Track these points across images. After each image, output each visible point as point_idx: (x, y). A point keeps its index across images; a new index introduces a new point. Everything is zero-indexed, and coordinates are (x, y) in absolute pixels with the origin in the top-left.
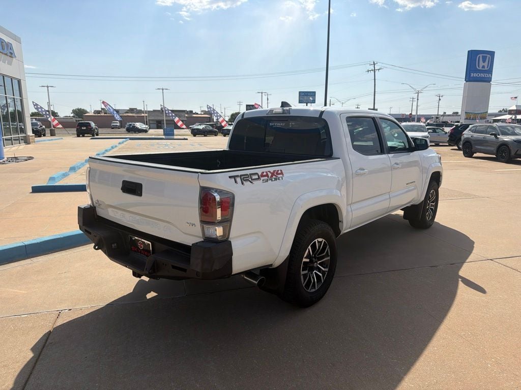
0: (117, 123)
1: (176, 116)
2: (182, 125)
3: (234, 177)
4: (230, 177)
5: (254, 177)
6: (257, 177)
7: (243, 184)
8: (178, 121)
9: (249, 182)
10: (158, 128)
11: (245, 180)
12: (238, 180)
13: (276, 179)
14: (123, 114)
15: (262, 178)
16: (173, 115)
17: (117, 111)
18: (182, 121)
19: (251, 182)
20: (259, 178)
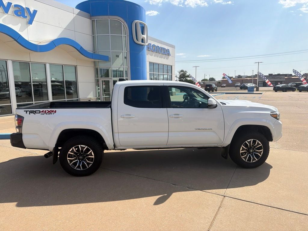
0: (239, 84)
1: (267, 79)
2: (270, 84)
3: (27, 111)
4: (24, 111)
5: (37, 112)
6: (39, 112)
7: (29, 114)
8: (268, 82)
9: (33, 114)
10: (263, 87)
11: (31, 113)
12: (28, 112)
13: (49, 114)
14: (244, 78)
15: (41, 113)
16: (266, 78)
17: (230, 78)
18: (270, 81)
19: (34, 114)
20: (40, 113)
